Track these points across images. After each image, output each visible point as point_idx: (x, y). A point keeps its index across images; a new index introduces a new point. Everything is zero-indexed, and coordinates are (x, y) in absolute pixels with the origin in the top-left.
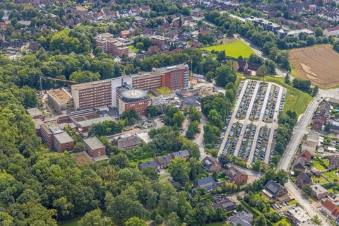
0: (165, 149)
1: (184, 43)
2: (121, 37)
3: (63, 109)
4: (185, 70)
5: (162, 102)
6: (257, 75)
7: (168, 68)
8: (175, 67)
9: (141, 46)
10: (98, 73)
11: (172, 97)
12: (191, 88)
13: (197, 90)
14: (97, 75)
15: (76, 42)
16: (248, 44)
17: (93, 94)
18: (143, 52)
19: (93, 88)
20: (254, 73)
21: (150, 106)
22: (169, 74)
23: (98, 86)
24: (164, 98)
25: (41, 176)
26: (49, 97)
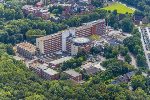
0: (118, 73)
1: (85, 7)
2: (37, 7)
3: (33, 55)
4: (103, 23)
5: (98, 45)
6: (143, 23)
7: (93, 22)
8: (97, 21)
9: (57, 11)
10: (44, 30)
11: (103, 41)
12: (107, 35)
13: (111, 36)
14: (44, 31)
15: (13, 12)
16: (125, 5)
17: (52, 43)
18: (59, 15)
19: (51, 39)
20: (141, 22)
21: (93, 47)
22: (94, 26)
23: (54, 37)
24: (98, 42)
25: (59, 94)
26: (18, 48)
